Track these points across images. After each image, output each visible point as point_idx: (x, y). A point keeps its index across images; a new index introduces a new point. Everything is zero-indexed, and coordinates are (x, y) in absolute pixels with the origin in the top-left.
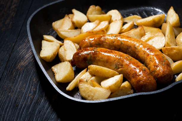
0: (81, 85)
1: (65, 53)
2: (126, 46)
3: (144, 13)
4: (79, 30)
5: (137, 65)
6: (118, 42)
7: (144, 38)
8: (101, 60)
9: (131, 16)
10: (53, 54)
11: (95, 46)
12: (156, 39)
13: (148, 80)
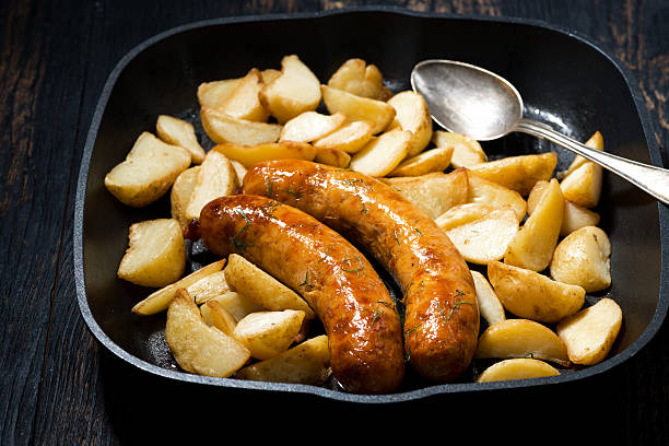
1: (193, 190)
4: (278, 127)
5: (365, 295)
6: (353, 203)
8: (272, 245)
10: (150, 186)
11: (285, 195)
13: (374, 353)
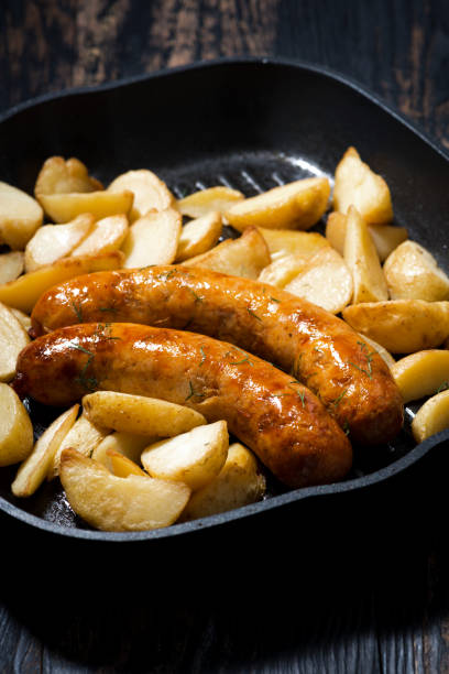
0: (71, 470)
2: (213, 310)
3: (245, 174)
4: (18, 254)
5: (272, 381)
6: (181, 297)
7: (271, 275)
8: (131, 368)
9: (198, 190)
11: (99, 315)
12: (315, 275)
13: (324, 435)
